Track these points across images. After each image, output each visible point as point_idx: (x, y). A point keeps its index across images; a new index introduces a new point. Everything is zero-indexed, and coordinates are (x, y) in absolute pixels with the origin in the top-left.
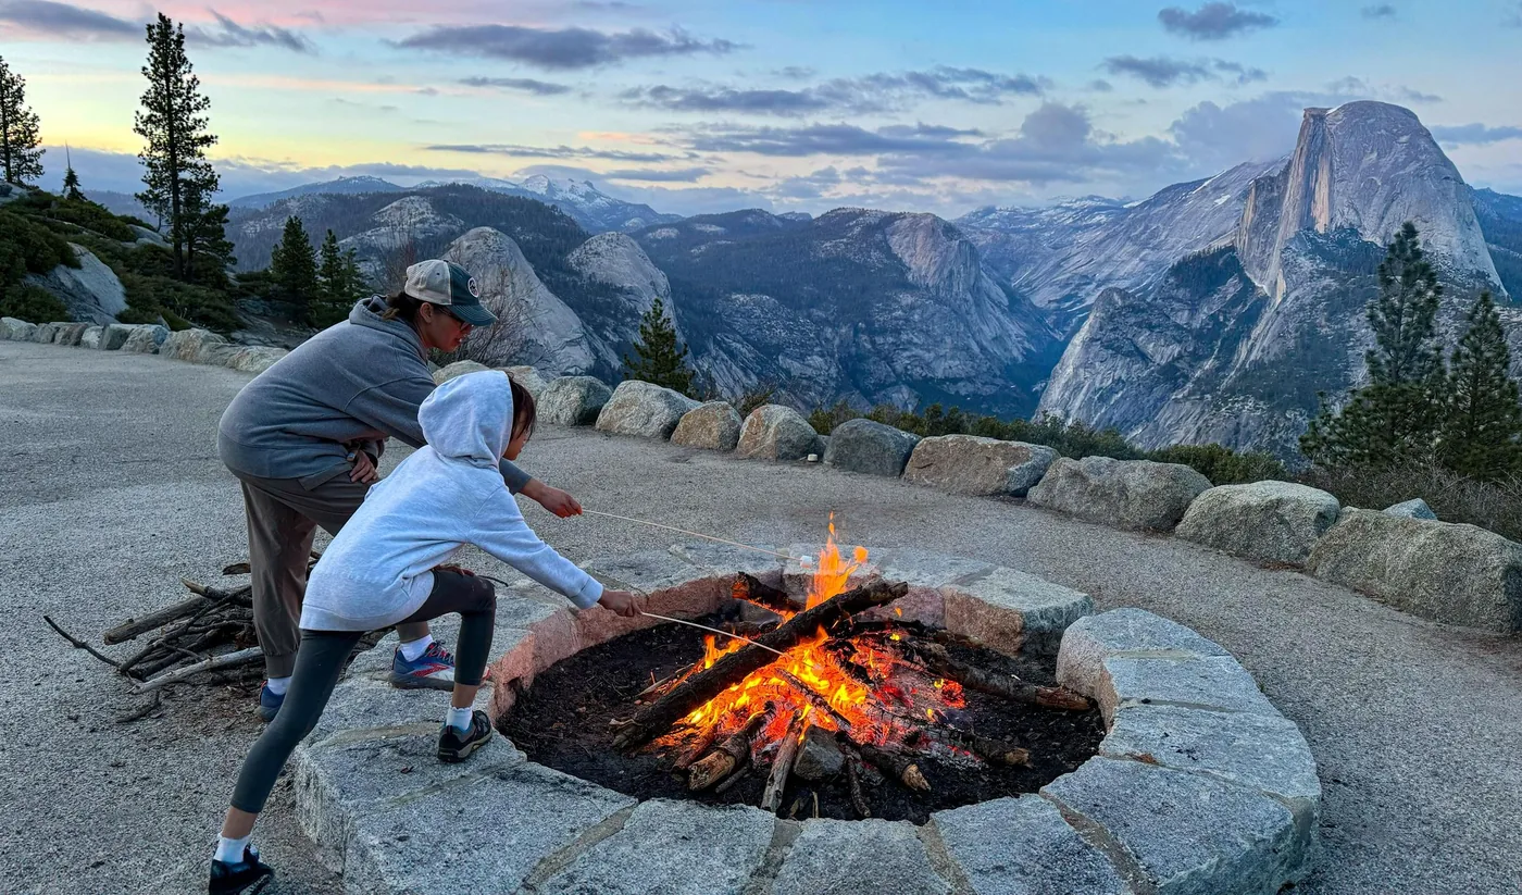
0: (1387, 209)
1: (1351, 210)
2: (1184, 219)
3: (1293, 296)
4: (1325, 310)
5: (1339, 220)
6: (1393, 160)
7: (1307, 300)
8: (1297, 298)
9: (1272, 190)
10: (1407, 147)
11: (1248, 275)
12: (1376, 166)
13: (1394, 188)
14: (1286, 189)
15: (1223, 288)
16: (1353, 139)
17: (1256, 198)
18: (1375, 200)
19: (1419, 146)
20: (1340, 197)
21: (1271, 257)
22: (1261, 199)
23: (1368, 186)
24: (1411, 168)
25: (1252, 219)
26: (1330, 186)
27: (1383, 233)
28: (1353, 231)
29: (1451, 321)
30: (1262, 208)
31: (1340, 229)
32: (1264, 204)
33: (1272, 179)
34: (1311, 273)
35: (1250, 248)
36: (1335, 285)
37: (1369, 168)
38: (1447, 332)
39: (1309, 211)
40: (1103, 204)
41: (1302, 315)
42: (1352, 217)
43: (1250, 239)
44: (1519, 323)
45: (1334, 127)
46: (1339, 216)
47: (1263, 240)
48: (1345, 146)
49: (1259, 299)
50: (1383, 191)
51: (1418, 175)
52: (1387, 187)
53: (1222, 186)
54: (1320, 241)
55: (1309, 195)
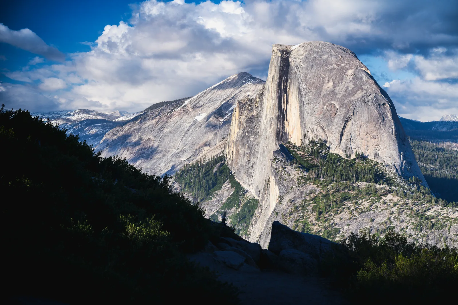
0: (344, 127)
1: (319, 128)
2: (171, 133)
3: (287, 199)
4: (313, 211)
5: (311, 136)
6: (345, 89)
7: (299, 202)
8: (291, 201)
9: (252, 110)
10: (354, 79)
11: (239, 181)
12: (333, 93)
13: (348, 111)
14: (262, 109)
15: (219, 192)
16: (313, 70)
17: (241, 115)
18: (336, 120)
19: (361, 78)
20: (310, 117)
21: (255, 166)
22: (244, 117)
23: (329, 109)
24: (359, 94)
25: (238, 134)
26: (300, 107)
27: (344, 147)
28: (323, 144)
29: (408, 218)
30: (245, 124)
31: (313, 142)
32: (246, 122)
33: (251, 101)
34: (298, 179)
35: (237, 158)
36: (319, 190)
37: (328, 94)
38: (407, 227)
39: (283, 128)
40: (98, 117)
41: (296, 215)
42: (321, 135)
43: (237, 150)
44: (456, 219)
45: (298, 61)
46: (310, 132)
47: (248, 151)
48: (308, 76)
49: (248, 202)
50: (341, 113)
51: (364, 101)
52: (344, 110)
53: (198, 105)
54: (299, 153)
55: (282, 115)
